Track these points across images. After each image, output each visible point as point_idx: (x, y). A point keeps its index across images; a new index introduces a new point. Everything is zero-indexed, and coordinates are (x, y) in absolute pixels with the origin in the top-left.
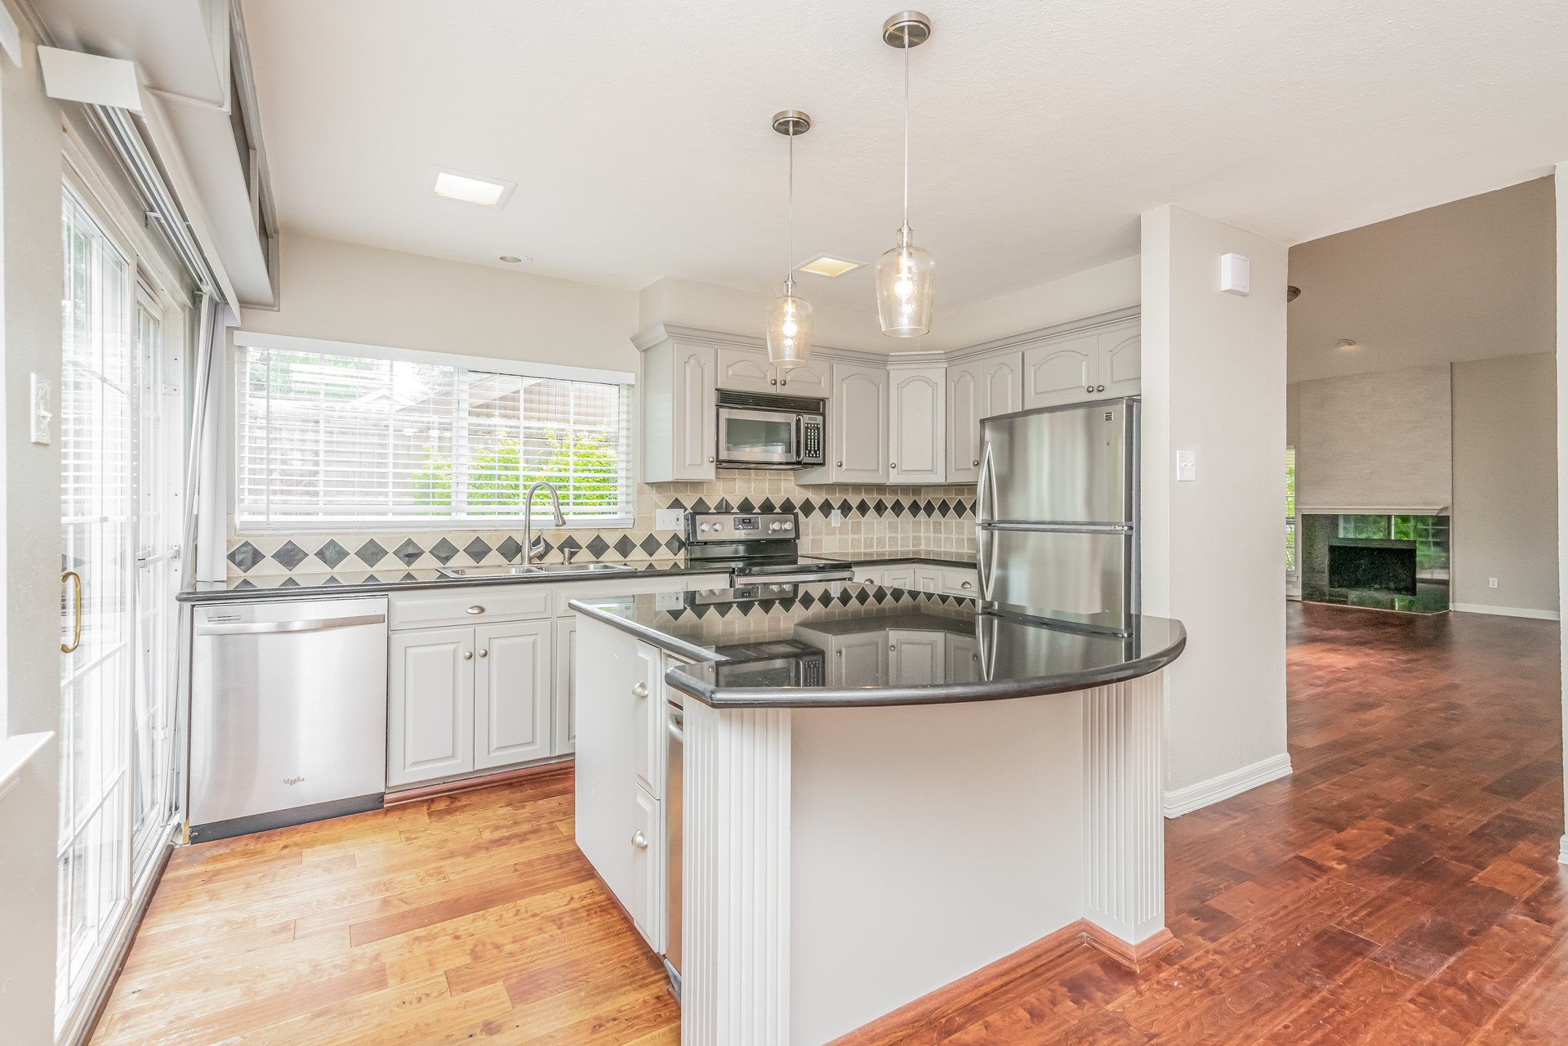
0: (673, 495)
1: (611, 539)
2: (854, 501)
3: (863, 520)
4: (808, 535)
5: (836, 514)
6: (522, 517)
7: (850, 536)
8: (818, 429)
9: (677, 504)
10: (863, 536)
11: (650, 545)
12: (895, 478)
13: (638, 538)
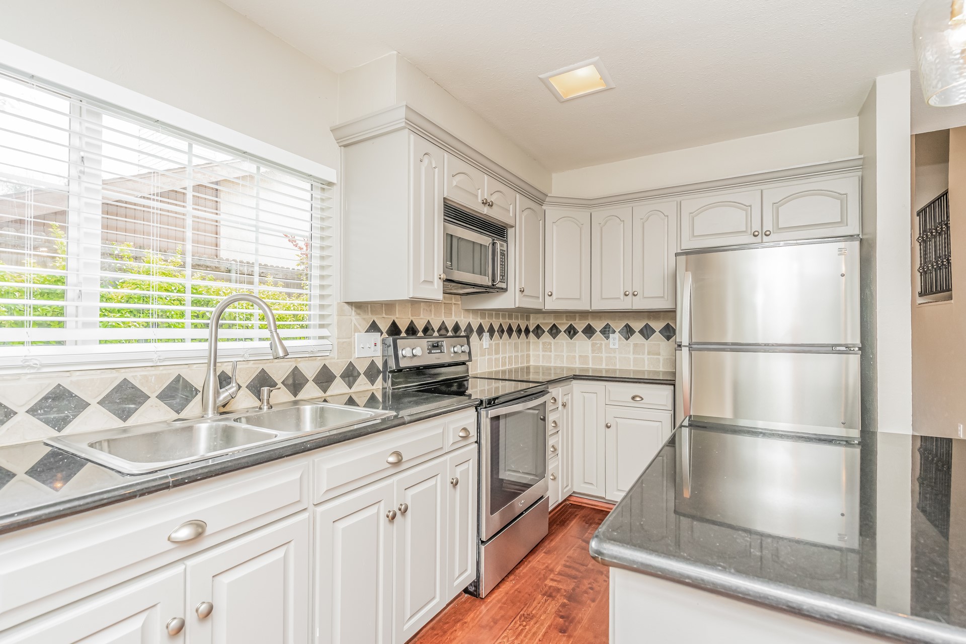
0: (371, 318)
3: (501, 341)
5: (486, 336)
7: (494, 356)
8: (505, 255)
9: (374, 327)
10: (500, 356)
11: (350, 375)
13: (337, 367)
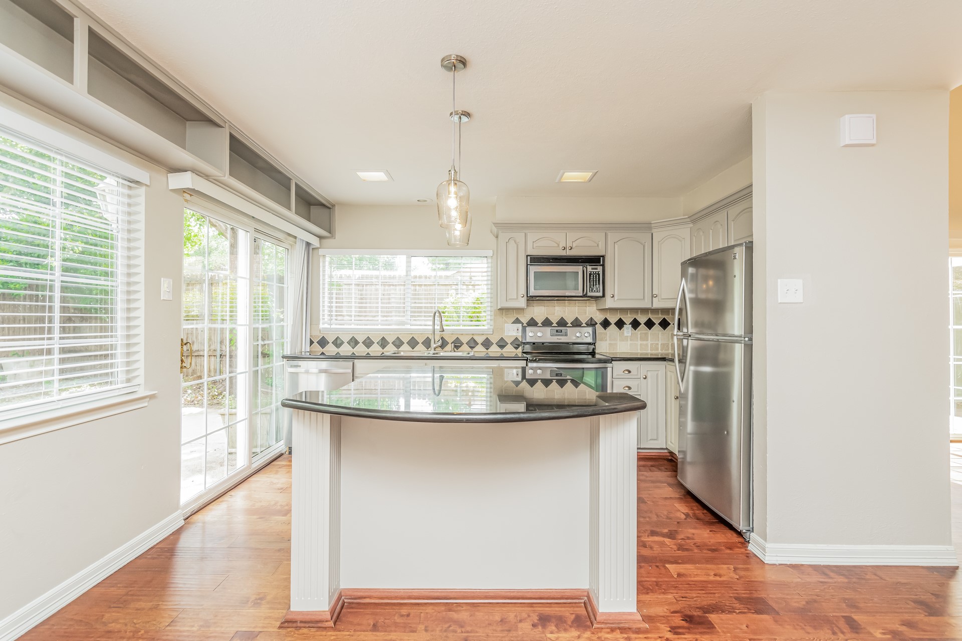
0: (515, 316)
1: (480, 340)
2: (642, 319)
3: (650, 332)
4: (606, 340)
5: (628, 328)
6: (431, 327)
7: (639, 342)
8: (599, 275)
9: (517, 321)
10: (649, 342)
11: (502, 344)
12: (657, 304)
13: (494, 339)
